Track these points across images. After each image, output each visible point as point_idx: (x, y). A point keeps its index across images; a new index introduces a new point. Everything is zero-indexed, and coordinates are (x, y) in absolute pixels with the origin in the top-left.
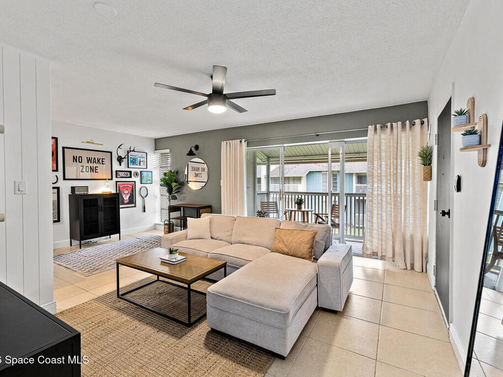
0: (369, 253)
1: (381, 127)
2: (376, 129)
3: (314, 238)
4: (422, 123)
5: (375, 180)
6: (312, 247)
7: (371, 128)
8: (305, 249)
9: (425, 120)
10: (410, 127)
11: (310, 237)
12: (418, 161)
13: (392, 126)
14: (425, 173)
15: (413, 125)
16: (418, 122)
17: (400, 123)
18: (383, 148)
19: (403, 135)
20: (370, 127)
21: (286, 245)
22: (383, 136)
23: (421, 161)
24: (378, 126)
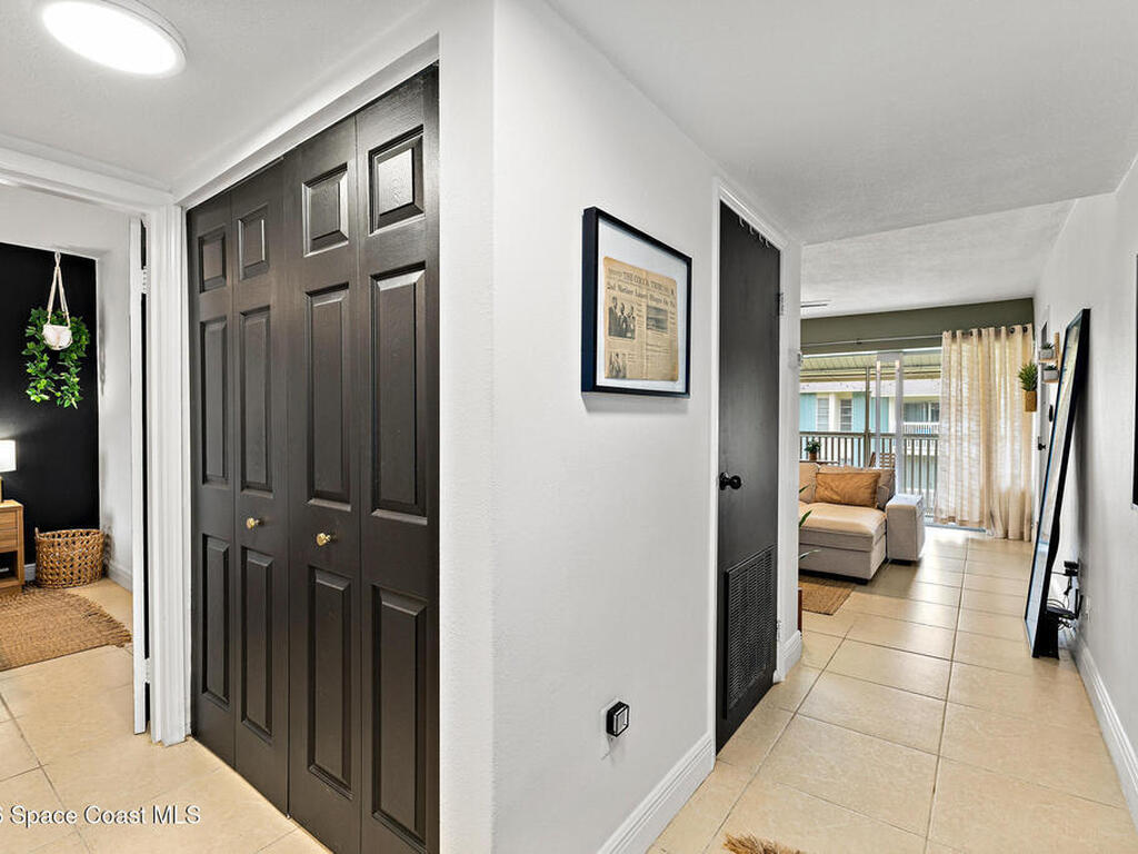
0: (944, 516)
1: (963, 334)
2: (954, 336)
3: (876, 482)
4: (1025, 330)
5: (953, 410)
6: (875, 492)
7: (946, 335)
8: (865, 495)
9: (1029, 326)
10: (1008, 335)
11: (871, 481)
12: (1018, 383)
13: (980, 334)
14: (1027, 401)
15: (1011, 332)
16: (1018, 328)
17: (992, 330)
18: (965, 363)
19: (997, 345)
20: (945, 333)
21: (836, 493)
22: (965, 347)
23: (1022, 385)
24: (958, 333)
